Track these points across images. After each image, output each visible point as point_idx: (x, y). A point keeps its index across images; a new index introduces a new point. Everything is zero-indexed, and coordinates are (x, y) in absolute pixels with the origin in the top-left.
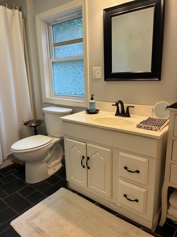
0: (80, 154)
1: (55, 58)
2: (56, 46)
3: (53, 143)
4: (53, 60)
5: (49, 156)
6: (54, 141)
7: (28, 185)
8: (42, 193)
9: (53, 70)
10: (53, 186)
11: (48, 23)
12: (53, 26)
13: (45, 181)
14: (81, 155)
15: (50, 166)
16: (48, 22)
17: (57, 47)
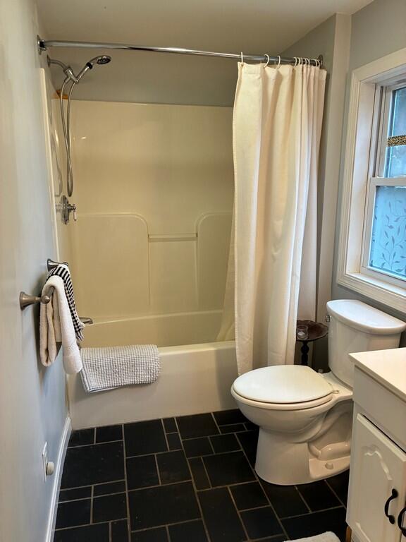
0: (390, 478)
1: (387, 176)
2: (396, 144)
3: (333, 400)
4: (381, 179)
5: (318, 429)
6: (336, 397)
7: (258, 480)
8: (279, 519)
9: (376, 207)
10: (311, 512)
11: (382, 87)
12: (394, 92)
13: (297, 488)
14: (390, 482)
15: (320, 452)
16: (384, 85)
17: (397, 147)
